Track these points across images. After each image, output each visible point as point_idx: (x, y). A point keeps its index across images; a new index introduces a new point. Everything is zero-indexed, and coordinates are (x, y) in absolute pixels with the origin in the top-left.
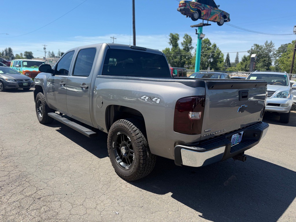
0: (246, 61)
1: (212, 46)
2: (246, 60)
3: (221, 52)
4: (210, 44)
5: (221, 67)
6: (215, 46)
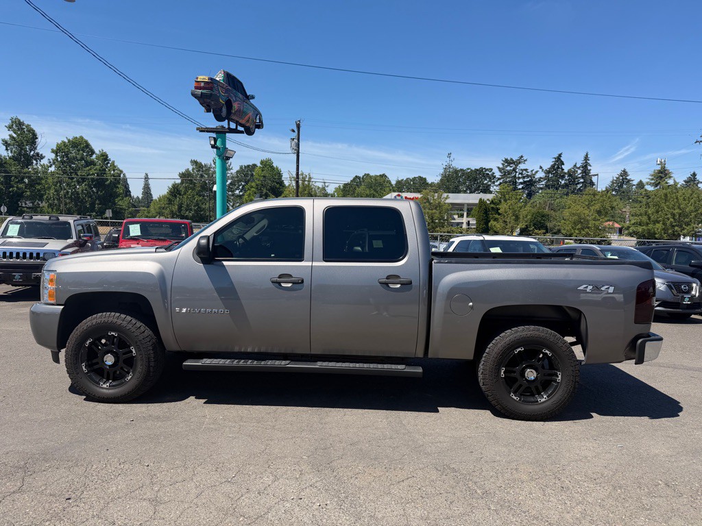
0: (178, 196)
1: (98, 158)
2: (180, 195)
3: (121, 172)
4: (93, 152)
5: (125, 210)
6: (104, 157)
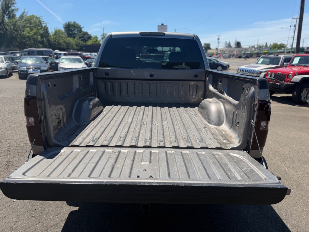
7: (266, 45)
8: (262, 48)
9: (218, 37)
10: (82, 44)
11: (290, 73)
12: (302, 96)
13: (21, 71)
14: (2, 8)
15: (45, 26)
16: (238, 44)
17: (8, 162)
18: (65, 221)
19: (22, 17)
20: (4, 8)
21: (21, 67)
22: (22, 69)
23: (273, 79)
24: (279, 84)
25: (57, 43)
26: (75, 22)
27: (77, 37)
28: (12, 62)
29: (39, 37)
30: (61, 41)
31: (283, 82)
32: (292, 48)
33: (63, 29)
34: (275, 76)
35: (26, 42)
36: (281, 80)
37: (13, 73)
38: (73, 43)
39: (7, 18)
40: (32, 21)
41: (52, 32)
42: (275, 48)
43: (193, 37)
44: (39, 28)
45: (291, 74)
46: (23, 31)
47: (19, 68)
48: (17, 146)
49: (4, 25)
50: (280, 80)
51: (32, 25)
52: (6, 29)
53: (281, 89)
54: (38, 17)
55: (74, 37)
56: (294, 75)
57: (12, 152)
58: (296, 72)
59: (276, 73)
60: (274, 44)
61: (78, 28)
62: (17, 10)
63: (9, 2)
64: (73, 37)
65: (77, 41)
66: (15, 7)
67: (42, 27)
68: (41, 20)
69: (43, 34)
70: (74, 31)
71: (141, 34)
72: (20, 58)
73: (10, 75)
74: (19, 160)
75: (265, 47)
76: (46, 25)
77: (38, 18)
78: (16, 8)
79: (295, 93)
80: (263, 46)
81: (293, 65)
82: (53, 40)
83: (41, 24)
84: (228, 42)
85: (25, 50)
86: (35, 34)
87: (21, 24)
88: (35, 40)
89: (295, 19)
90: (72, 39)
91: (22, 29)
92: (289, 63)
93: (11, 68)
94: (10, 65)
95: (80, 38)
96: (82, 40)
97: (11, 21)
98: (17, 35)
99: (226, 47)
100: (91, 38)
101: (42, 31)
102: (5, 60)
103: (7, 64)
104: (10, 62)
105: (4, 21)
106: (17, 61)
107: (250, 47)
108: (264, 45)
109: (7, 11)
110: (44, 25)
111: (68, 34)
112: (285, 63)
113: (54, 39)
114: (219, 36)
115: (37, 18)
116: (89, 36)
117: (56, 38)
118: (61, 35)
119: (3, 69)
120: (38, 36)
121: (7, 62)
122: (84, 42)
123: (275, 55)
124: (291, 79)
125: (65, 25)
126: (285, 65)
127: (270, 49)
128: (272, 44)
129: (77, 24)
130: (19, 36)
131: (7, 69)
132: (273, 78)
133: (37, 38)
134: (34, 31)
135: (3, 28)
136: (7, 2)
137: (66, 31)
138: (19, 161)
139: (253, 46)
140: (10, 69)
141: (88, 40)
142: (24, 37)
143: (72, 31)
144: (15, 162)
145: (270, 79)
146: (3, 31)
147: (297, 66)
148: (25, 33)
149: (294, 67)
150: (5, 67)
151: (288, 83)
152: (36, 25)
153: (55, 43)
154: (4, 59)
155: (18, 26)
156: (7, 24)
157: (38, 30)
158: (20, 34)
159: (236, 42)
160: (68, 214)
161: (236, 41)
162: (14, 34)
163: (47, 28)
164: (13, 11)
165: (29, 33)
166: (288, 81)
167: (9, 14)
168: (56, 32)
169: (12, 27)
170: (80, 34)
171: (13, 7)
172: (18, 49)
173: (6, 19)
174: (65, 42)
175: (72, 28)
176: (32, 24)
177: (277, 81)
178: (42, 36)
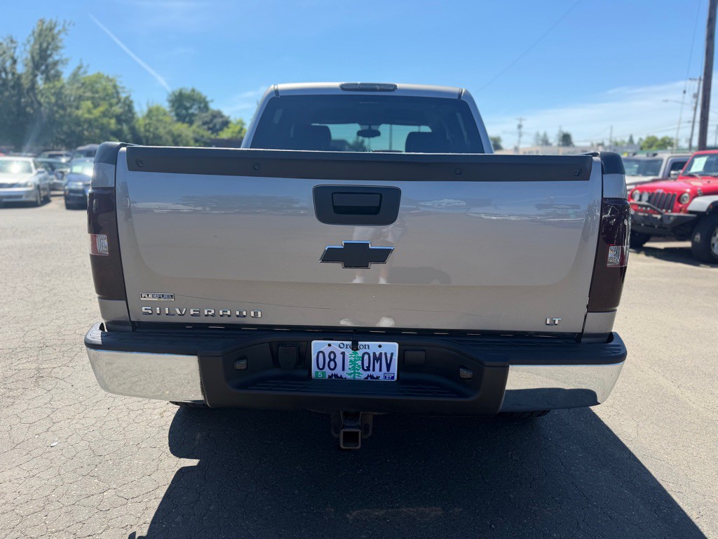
7: (631, 140)
8: (621, 147)
9: (518, 122)
10: (210, 139)
11: (685, 192)
12: (713, 245)
13: (71, 191)
14: (33, 58)
15: (127, 98)
16: (566, 139)
17: (38, 369)
18: (167, 486)
19: (75, 76)
20: (37, 58)
21: (70, 183)
22: (73, 187)
23: (646, 207)
24: (659, 217)
25: (151, 136)
26: (193, 90)
27: (197, 123)
28: (50, 174)
29: (113, 121)
30: (162, 131)
31: (670, 211)
32: (690, 145)
33: (166, 106)
34: (650, 198)
35: (83, 134)
36: (665, 206)
37: (52, 199)
38: (187, 136)
39: (41, 79)
40: (98, 86)
41: (142, 111)
42: (650, 147)
43: (460, 95)
44: (114, 101)
45: (686, 195)
46: (77, 108)
47: (67, 184)
48: (60, 338)
49: (35, 95)
50: (662, 208)
51: (97, 95)
52: (40, 104)
53: (665, 228)
54: (111, 77)
55: (191, 123)
56: (693, 195)
57: (48, 350)
58: (699, 189)
59: (653, 193)
60: (649, 138)
61: (201, 103)
62: (64, 62)
63: (49, 44)
64: (188, 123)
65: (198, 130)
66: (61, 55)
67: (119, 101)
68: (118, 84)
69: (121, 115)
70: (191, 108)
71: (343, 87)
72: (68, 164)
73: (46, 200)
74: (65, 365)
75: (628, 144)
76: (130, 96)
77: (111, 81)
78: (64, 57)
79: (698, 237)
80: (623, 142)
81: (692, 176)
82: (142, 129)
83: (118, 93)
84: (541, 134)
85: (81, 148)
86: (104, 114)
87: (73, 93)
88: (103, 128)
89: (695, 80)
90: (186, 125)
91: (75, 104)
92: (681, 171)
93: (47, 187)
94: (45, 179)
95: (204, 124)
96: (209, 129)
97: (51, 85)
98: (62, 116)
99: (538, 145)
100: (230, 125)
101: (120, 107)
102: (36, 167)
103: (41, 175)
104: (46, 173)
105: (36, 86)
106: (64, 170)
107: (592, 145)
108: (627, 139)
109: (42, 65)
110: (123, 96)
111: (177, 115)
112: (672, 172)
113: (145, 125)
114: (521, 120)
115: (108, 79)
116: (224, 119)
117: (150, 124)
118: (161, 117)
119: (31, 186)
120: (111, 118)
121: (39, 172)
122: (212, 133)
123: (651, 155)
124: (688, 205)
125: (170, 96)
126: (672, 177)
127: (638, 149)
128: (644, 137)
129: (199, 94)
130: (67, 119)
131: (38, 187)
132: (647, 204)
133: (109, 124)
134: (101, 109)
135: (32, 102)
136: (45, 45)
137: (174, 108)
138: (64, 368)
139: (600, 142)
140: (44, 189)
141: (221, 129)
142: (78, 122)
143: (187, 109)
144: (55, 370)
145: (639, 205)
146: (32, 108)
147: (700, 177)
148: (80, 112)
149: (694, 179)
150: (35, 184)
151: (681, 214)
152: (108, 95)
153: (148, 134)
154: (32, 165)
155: (66, 96)
156: (43, 92)
157: (111, 105)
158: (70, 115)
159: (562, 135)
160: (174, 474)
161: (560, 131)
162: (57, 116)
163: (131, 102)
164: (56, 63)
165: (89, 112)
166: (680, 210)
167: (46, 72)
168: (150, 111)
169: (53, 100)
170: (204, 115)
171: (57, 55)
172: (64, 148)
173: (40, 82)
174: (170, 133)
175: (188, 102)
176: (97, 92)
177: (655, 210)
178: (119, 119)
